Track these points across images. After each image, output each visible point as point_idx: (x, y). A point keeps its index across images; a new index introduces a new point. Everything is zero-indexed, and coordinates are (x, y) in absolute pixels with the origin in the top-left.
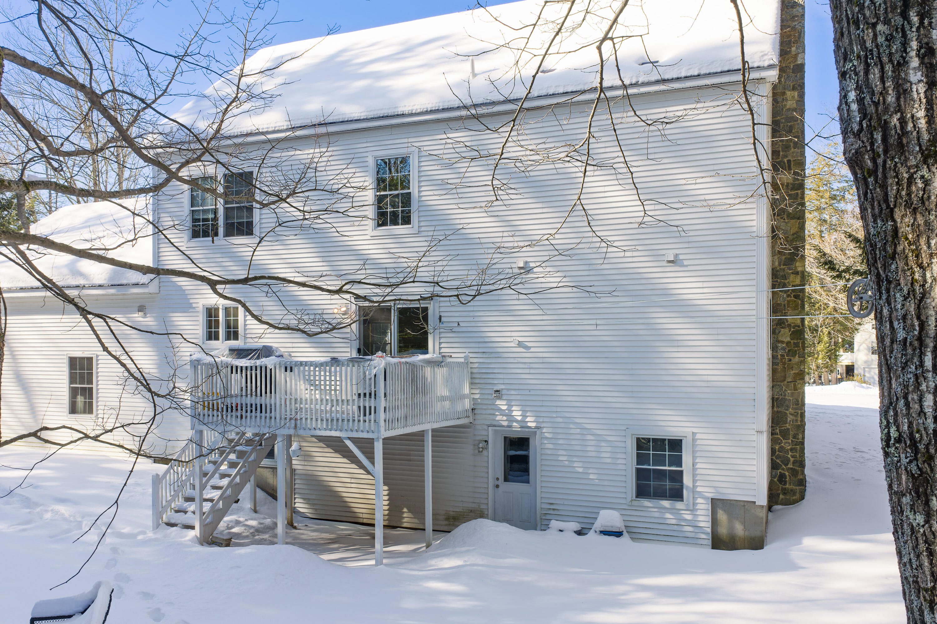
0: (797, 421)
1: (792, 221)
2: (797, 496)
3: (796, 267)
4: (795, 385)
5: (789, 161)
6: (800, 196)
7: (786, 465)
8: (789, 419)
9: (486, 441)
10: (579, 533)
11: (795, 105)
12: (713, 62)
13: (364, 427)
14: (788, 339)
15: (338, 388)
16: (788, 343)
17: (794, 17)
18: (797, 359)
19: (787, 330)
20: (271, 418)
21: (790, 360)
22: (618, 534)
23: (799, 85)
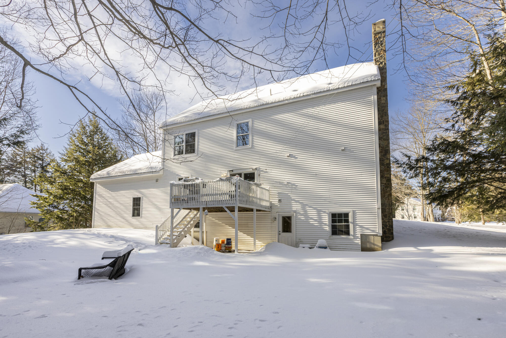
0: (390, 211)
1: (385, 141)
2: (391, 238)
3: (387, 157)
4: (388, 198)
5: (383, 121)
6: (388, 132)
7: (386, 227)
8: (387, 211)
9: (276, 218)
10: (310, 248)
11: (384, 102)
12: (357, 80)
13: (231, 202)
14: (385, 182)
15: (222, 189)
16: (385, 184)
17: (383, 73)
18: (389, 189)
19: (385, 179)
20: (198, 202)
21: (386, 190)
22: (325, 248)
23: (386, 95)
